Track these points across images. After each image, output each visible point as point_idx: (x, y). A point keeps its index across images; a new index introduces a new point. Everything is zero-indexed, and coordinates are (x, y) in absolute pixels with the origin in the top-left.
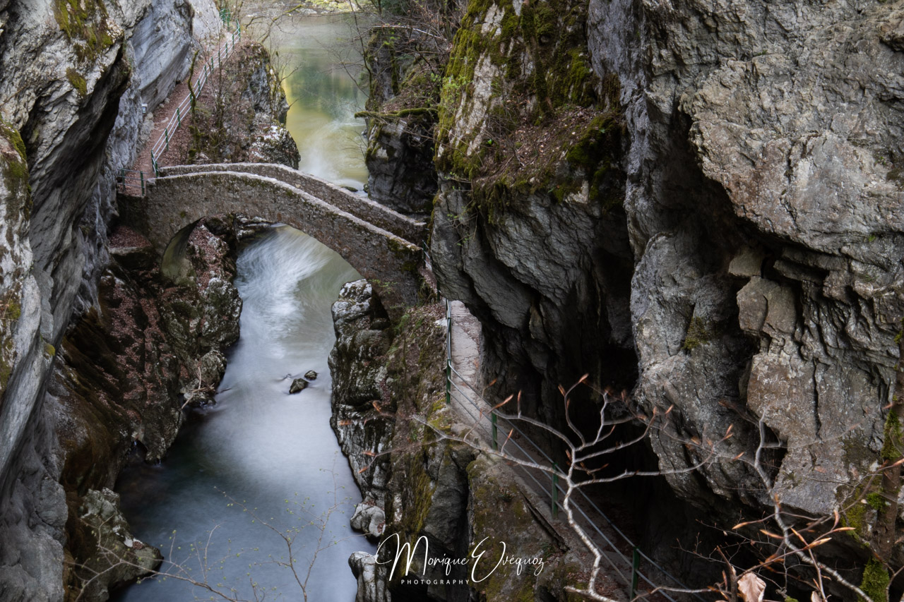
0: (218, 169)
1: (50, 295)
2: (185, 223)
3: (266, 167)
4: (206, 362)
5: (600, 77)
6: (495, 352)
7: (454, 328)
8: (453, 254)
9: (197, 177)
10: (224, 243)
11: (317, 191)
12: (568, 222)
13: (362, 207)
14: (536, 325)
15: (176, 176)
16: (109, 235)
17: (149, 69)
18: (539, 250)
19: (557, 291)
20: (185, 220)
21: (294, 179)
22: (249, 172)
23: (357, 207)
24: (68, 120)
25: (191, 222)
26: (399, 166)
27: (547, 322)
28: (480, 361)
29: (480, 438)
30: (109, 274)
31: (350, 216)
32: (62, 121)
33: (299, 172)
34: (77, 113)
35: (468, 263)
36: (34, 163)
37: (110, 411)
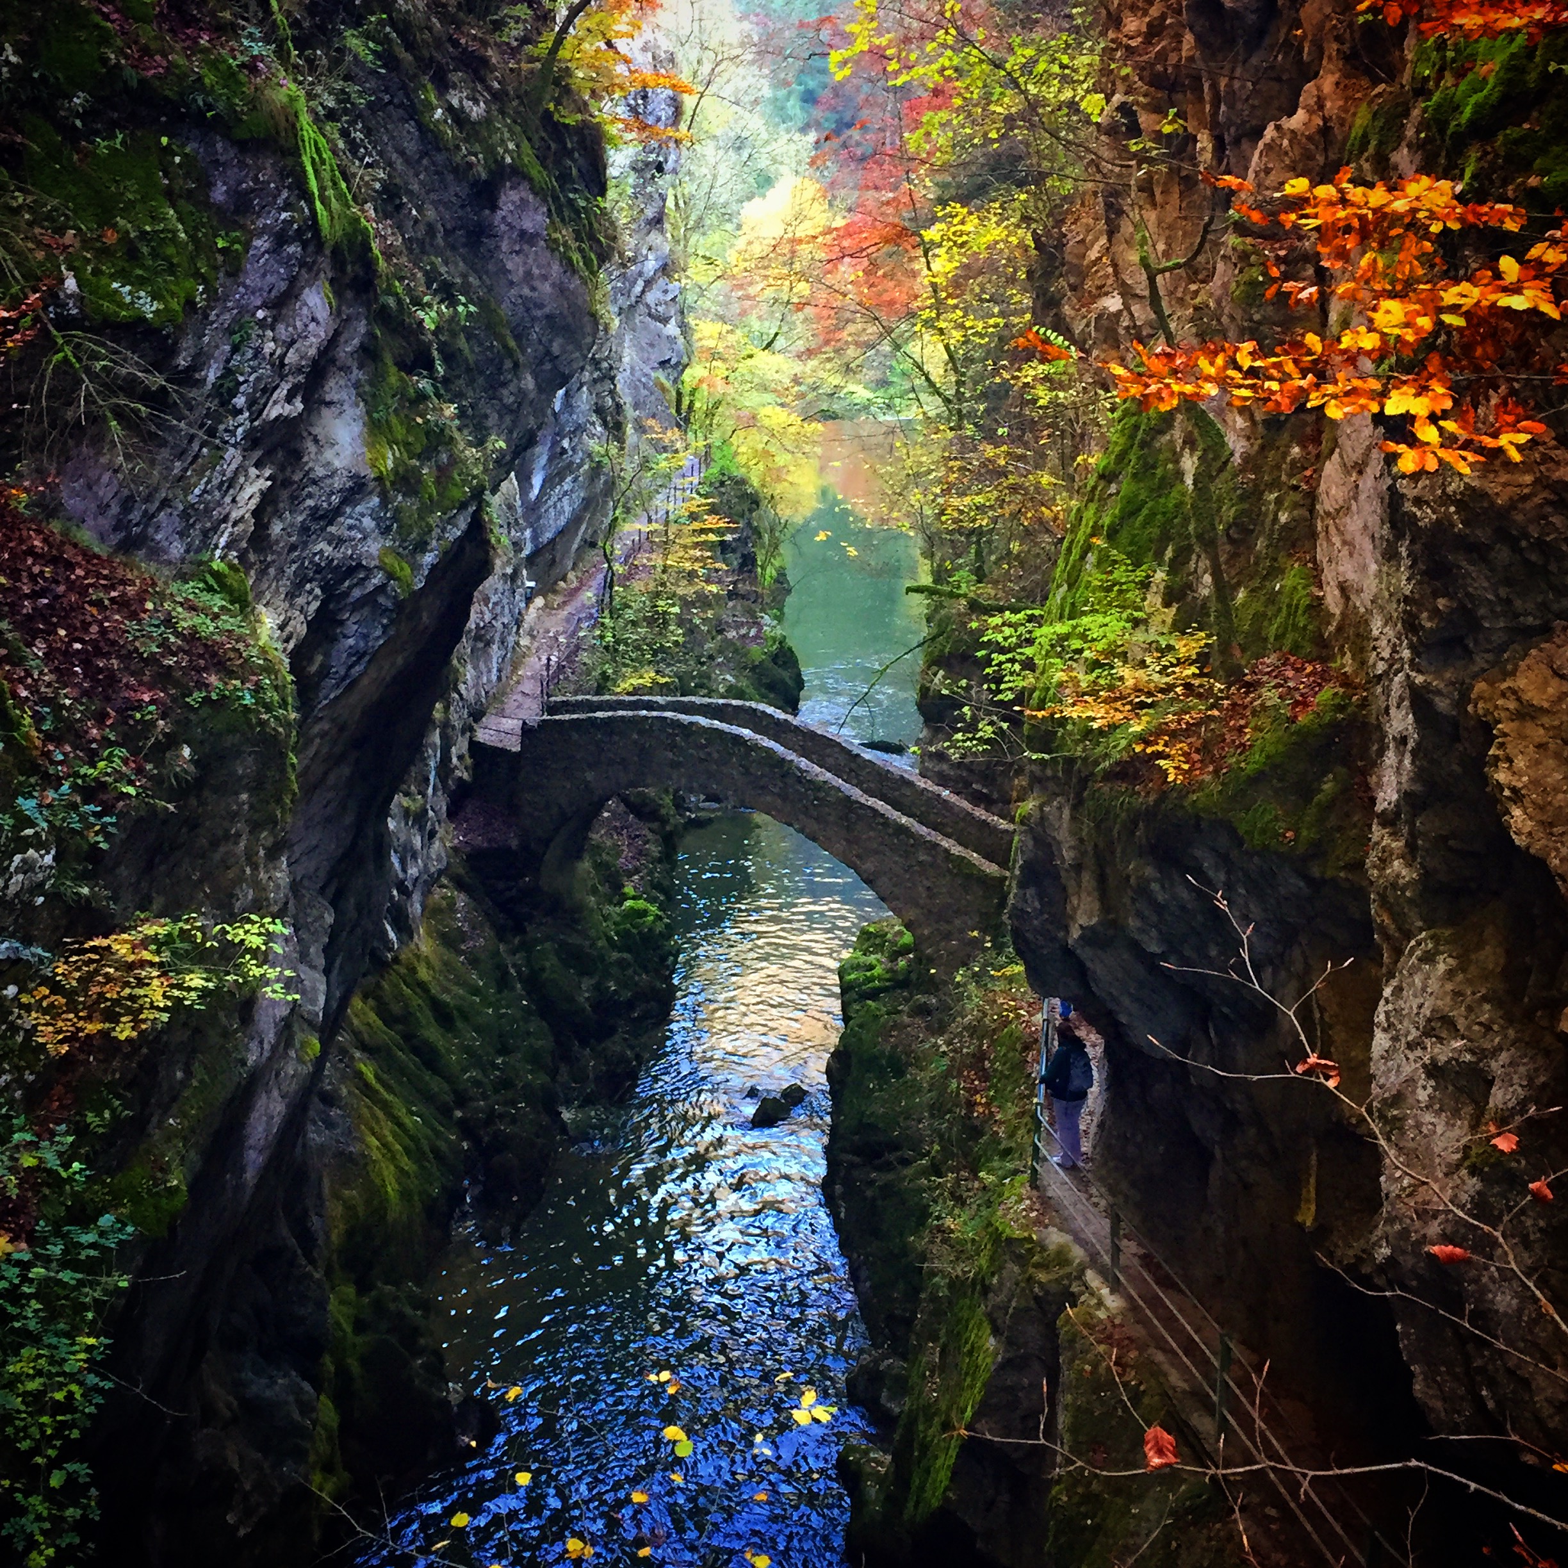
0: (650, 707)
1: (327, 940)
2: (584, 800)
5: (1337, 611)
8: (1048, 913)
9: (611, 720)
11: (825, 756)
13: (905, 791)
15: (576, 716)
16: (450, 815)
17: (543, 521)
22: (703, 714)
23: (895, 790)
24: (377, 634)
30: (445, 887)
31: (881, 806)
32: (366, 636)
33: (796, 721)
34: (392, 621)
35: (1076, 933)
36: (313, 708)
37: (427, 1138)
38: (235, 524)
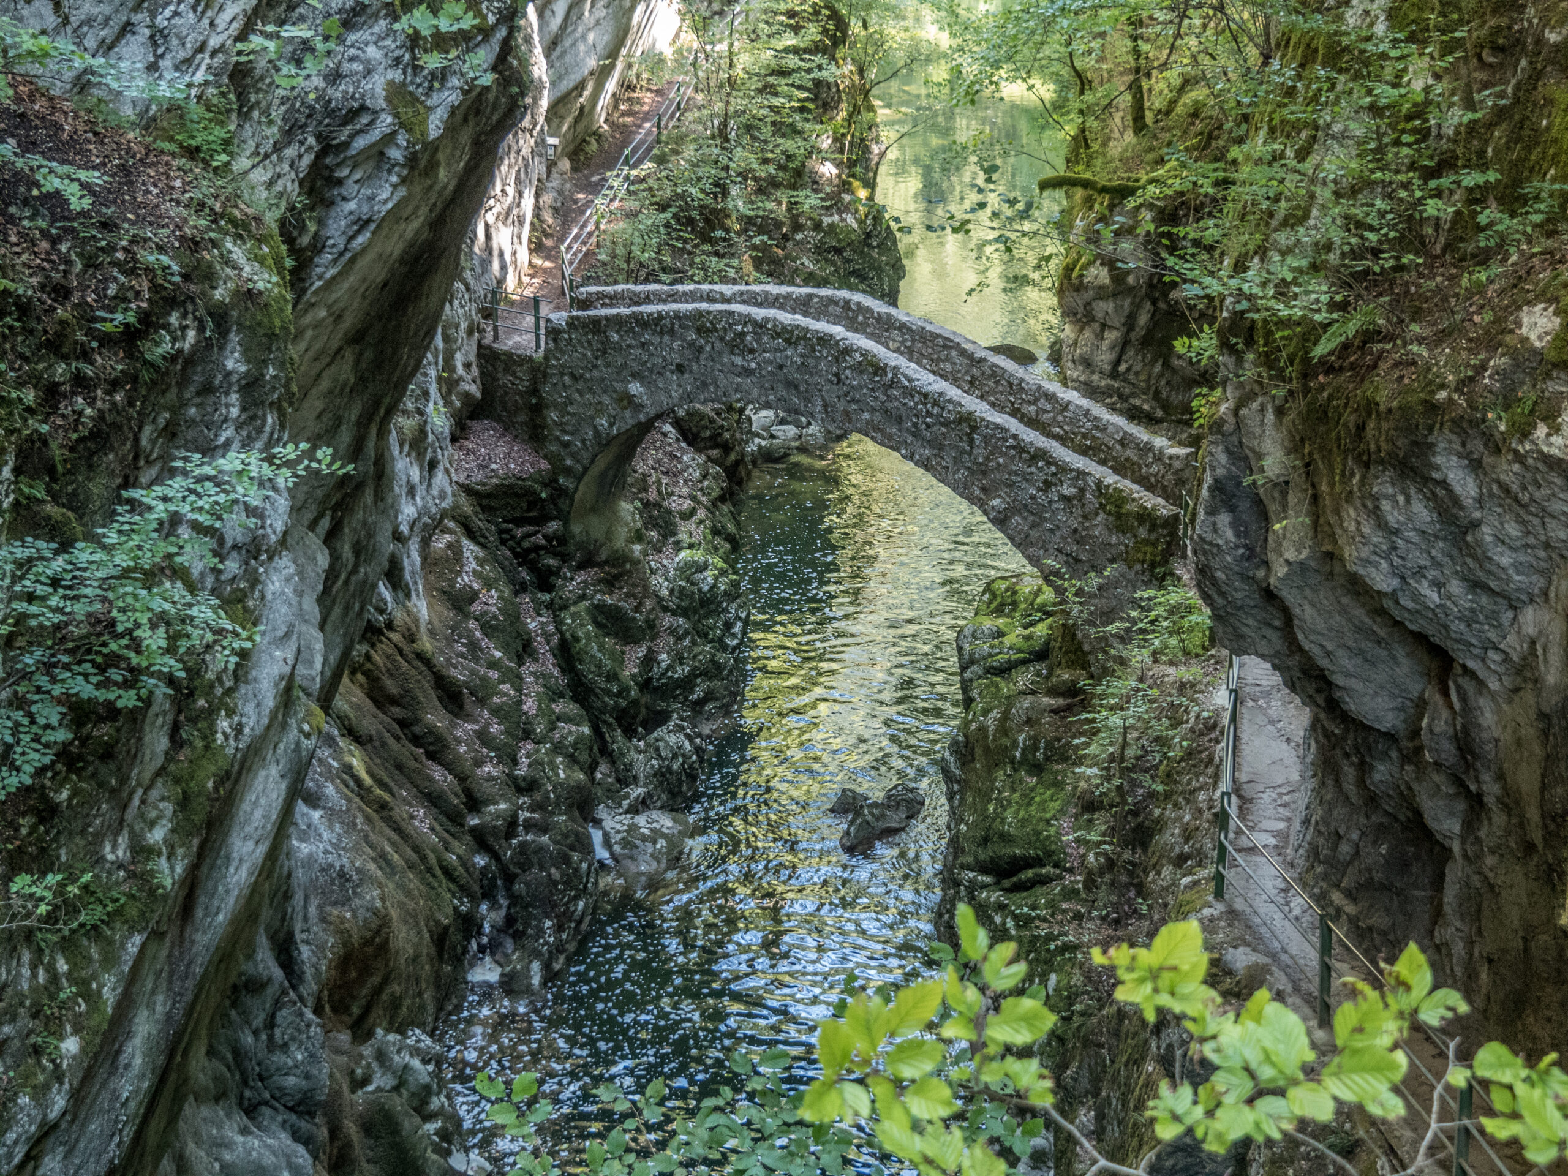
0: (710, 298)
1: (321, 587)
2: (629, 419)
3: (821, 298)
4: (657, 749)
6: (1338, 782)
7: (1245, 714)
8: (1245, 546)
9: (660, 316)
10: (715, 469)
11: (939, 360)
12: (1525, 498)
13: (1043, 403)
14: (1437, 730)
15: (614, 311)
16: (454, 439)
17: (568, 59)
18: (1451, 557)
19: (1491, 654)
20: (628, 414)
21: (882, 328)
22: (782, 307)
23: (1029, 403)
24: (384, 196)
25: (642, 418)
26: (1136, 307)
27: (1464, 726)
28: (1302, 800)
29: (1289, 988)
30: (449, 531)
31: (1014, 425)
32: (371, 198)
33: (899, 314)
34: (403, 181)
35: (1281, 571)
36: (304, 291)
37: (434, 850)
38: (214, 54)
